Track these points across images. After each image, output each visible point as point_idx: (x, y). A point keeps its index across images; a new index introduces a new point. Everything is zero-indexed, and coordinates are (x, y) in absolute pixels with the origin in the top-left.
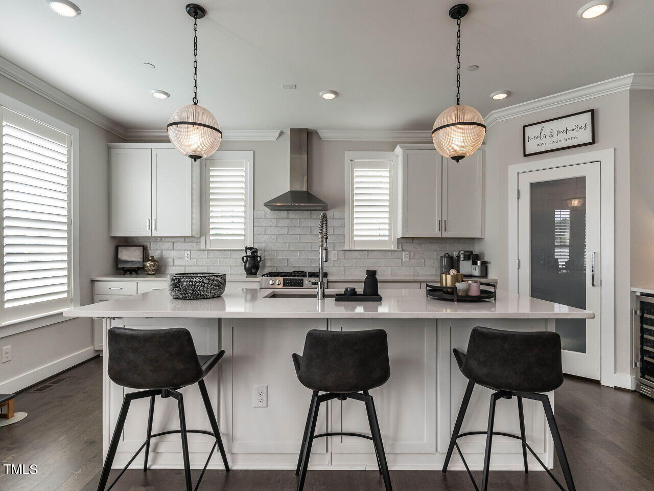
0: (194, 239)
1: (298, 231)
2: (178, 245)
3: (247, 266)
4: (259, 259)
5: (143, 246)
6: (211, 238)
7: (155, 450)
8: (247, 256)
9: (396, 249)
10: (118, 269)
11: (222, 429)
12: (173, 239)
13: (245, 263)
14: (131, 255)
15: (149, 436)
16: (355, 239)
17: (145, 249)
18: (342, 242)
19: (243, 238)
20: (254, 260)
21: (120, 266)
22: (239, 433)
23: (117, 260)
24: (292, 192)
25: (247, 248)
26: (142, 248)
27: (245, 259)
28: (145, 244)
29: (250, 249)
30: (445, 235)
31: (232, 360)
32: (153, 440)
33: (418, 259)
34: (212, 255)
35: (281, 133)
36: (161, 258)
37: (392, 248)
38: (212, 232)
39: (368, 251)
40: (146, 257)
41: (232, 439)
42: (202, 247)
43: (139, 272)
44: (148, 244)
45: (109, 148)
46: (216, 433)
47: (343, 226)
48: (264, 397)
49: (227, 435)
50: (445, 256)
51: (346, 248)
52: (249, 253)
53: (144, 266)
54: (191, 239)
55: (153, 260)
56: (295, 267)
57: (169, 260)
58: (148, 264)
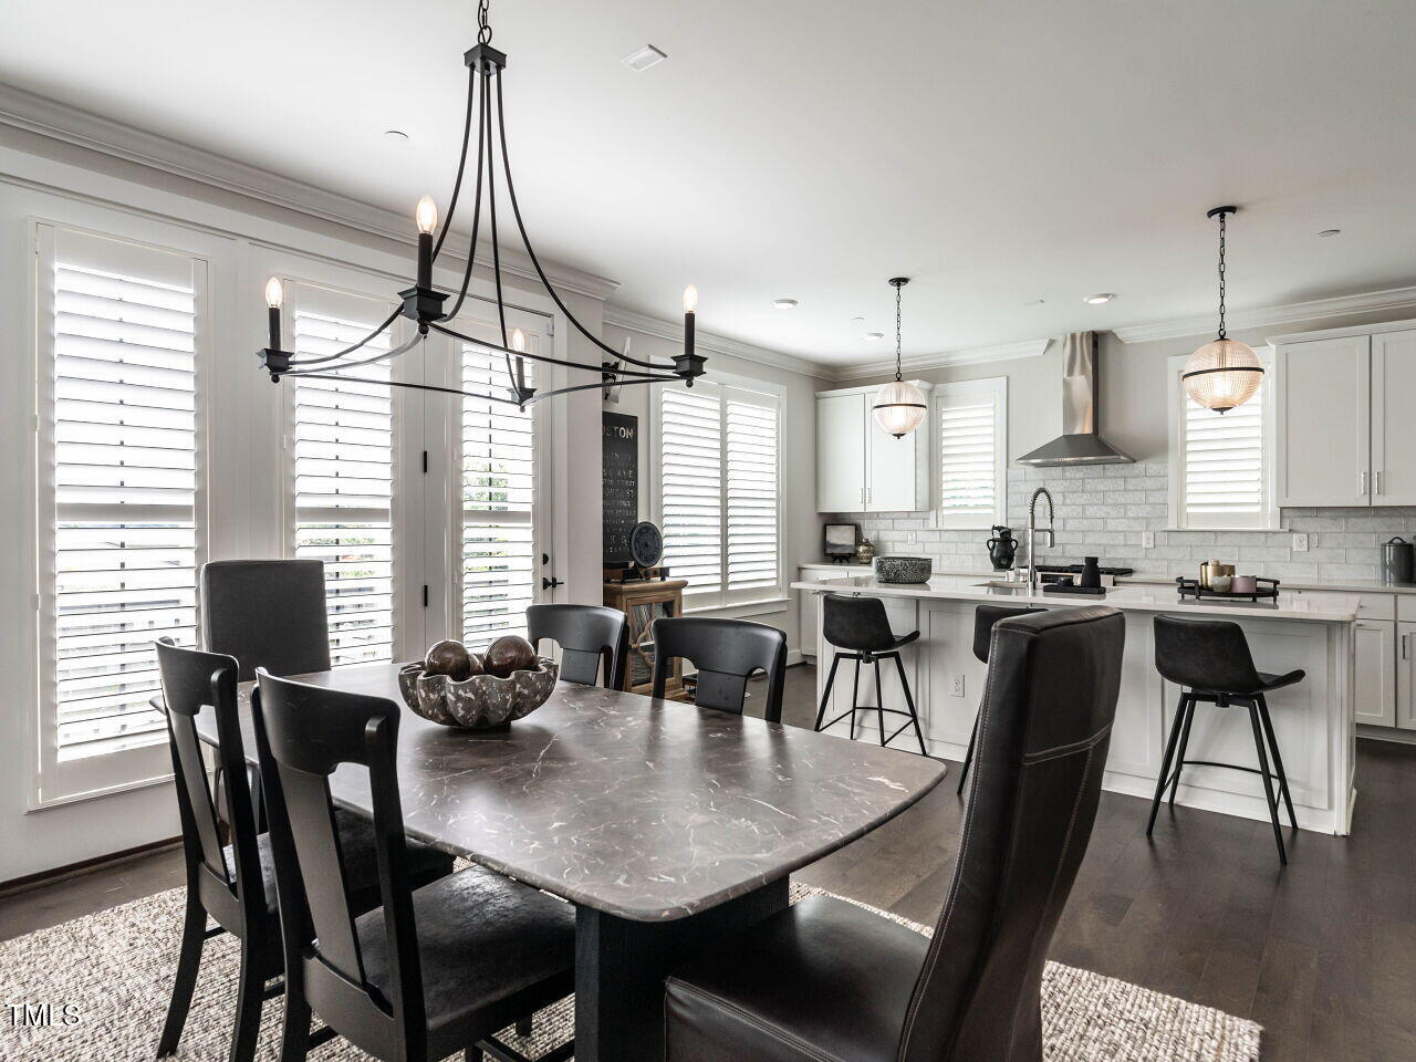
0: (920, 515)
1: (1082, 499)
2: (899, 524)
3: (994, 555)
4: (1014, 544)
5: (856, 525)
6: (945, 512)
7: (860, 725)
8: (994, 540)
9: (1278, 528)
10: (826, 555)
11: (920, 714)
12: (893, 516)
13: (992, 550)
14: (841, 537)
15: (855, 707)
16: (1189, 510)
17: (858, 529)
18: (1162, 517)
19: (991, 511)
20: (1006, 546)
21: (829, 551)
22: (936, 720)
23: (825, 544)
24: (1066, 437)
25: (994, 528)
26: (853, 527)
27: (991, 544)
28: (858, 521)
29: (999, 529)
30: (1378, 501)
31: (928, 644)
32: (858, 712)
33: (1332, 549)
34: (946, 536)
35: (1051, 343)
36: (878, 541)
37: (1269, 527)
38: (945, 504)
39: (1215, 532)
40: (859, 540)
41: (929, 725)
42: (932, 524)
43: (852, 559)
44: (861, 522)
45: (817, 399)
46: (914, 715)
47: (1163, 489)
48: (961, 686)
49: (924, 720)
50: (1391, 542)
51: (1172, 526)
52: (997, 535)
53: (857, 552)
54: (915, 515)
55: (867, 544)
56: (1075, 558)
57: (889, 544)
58: (861, 549)
